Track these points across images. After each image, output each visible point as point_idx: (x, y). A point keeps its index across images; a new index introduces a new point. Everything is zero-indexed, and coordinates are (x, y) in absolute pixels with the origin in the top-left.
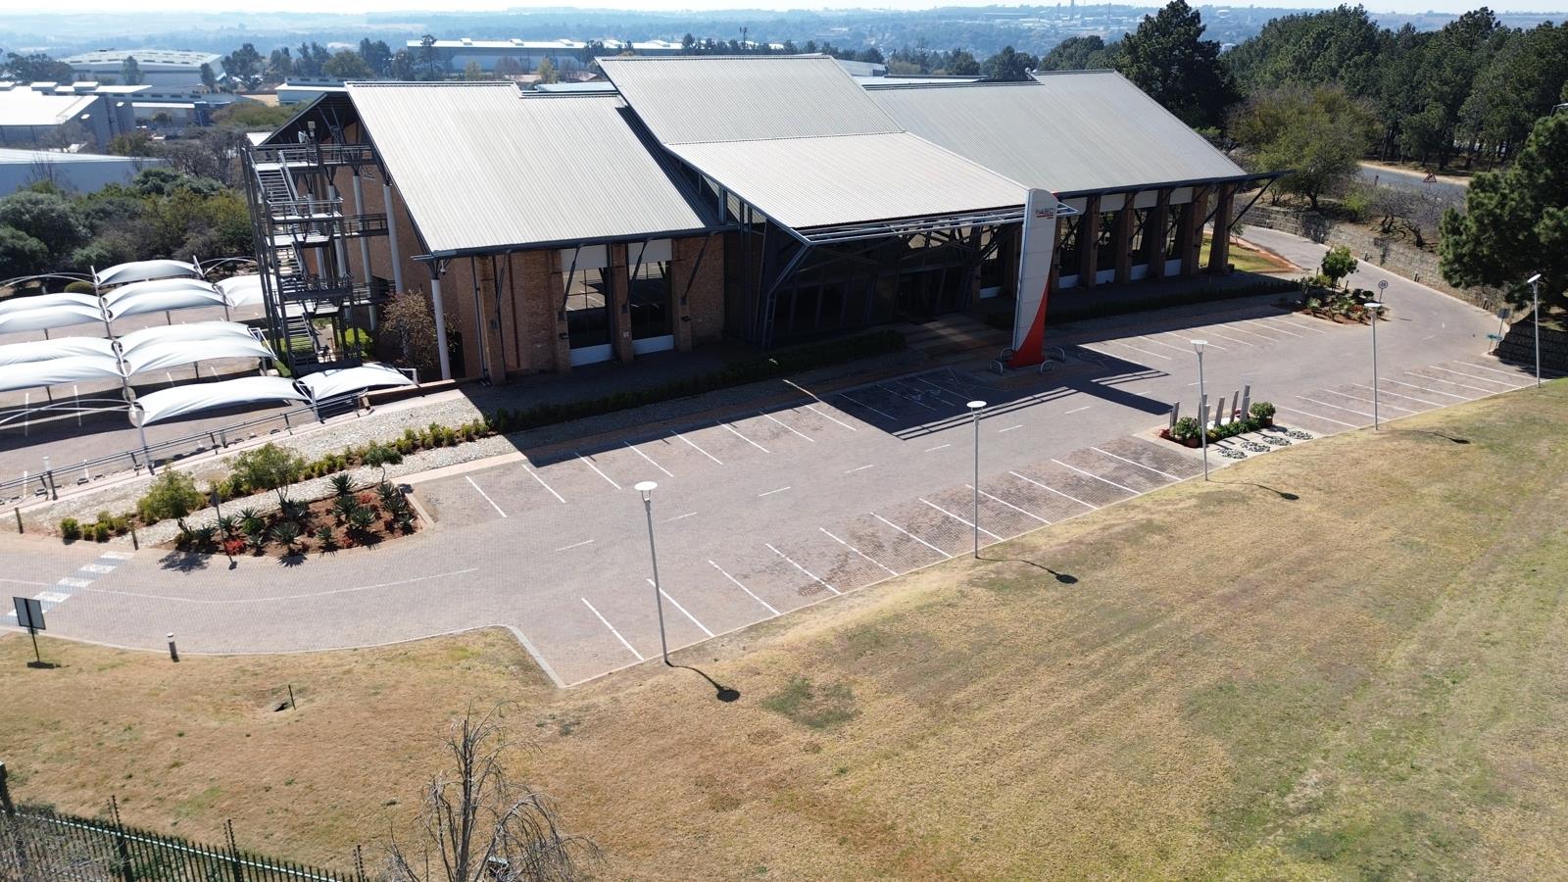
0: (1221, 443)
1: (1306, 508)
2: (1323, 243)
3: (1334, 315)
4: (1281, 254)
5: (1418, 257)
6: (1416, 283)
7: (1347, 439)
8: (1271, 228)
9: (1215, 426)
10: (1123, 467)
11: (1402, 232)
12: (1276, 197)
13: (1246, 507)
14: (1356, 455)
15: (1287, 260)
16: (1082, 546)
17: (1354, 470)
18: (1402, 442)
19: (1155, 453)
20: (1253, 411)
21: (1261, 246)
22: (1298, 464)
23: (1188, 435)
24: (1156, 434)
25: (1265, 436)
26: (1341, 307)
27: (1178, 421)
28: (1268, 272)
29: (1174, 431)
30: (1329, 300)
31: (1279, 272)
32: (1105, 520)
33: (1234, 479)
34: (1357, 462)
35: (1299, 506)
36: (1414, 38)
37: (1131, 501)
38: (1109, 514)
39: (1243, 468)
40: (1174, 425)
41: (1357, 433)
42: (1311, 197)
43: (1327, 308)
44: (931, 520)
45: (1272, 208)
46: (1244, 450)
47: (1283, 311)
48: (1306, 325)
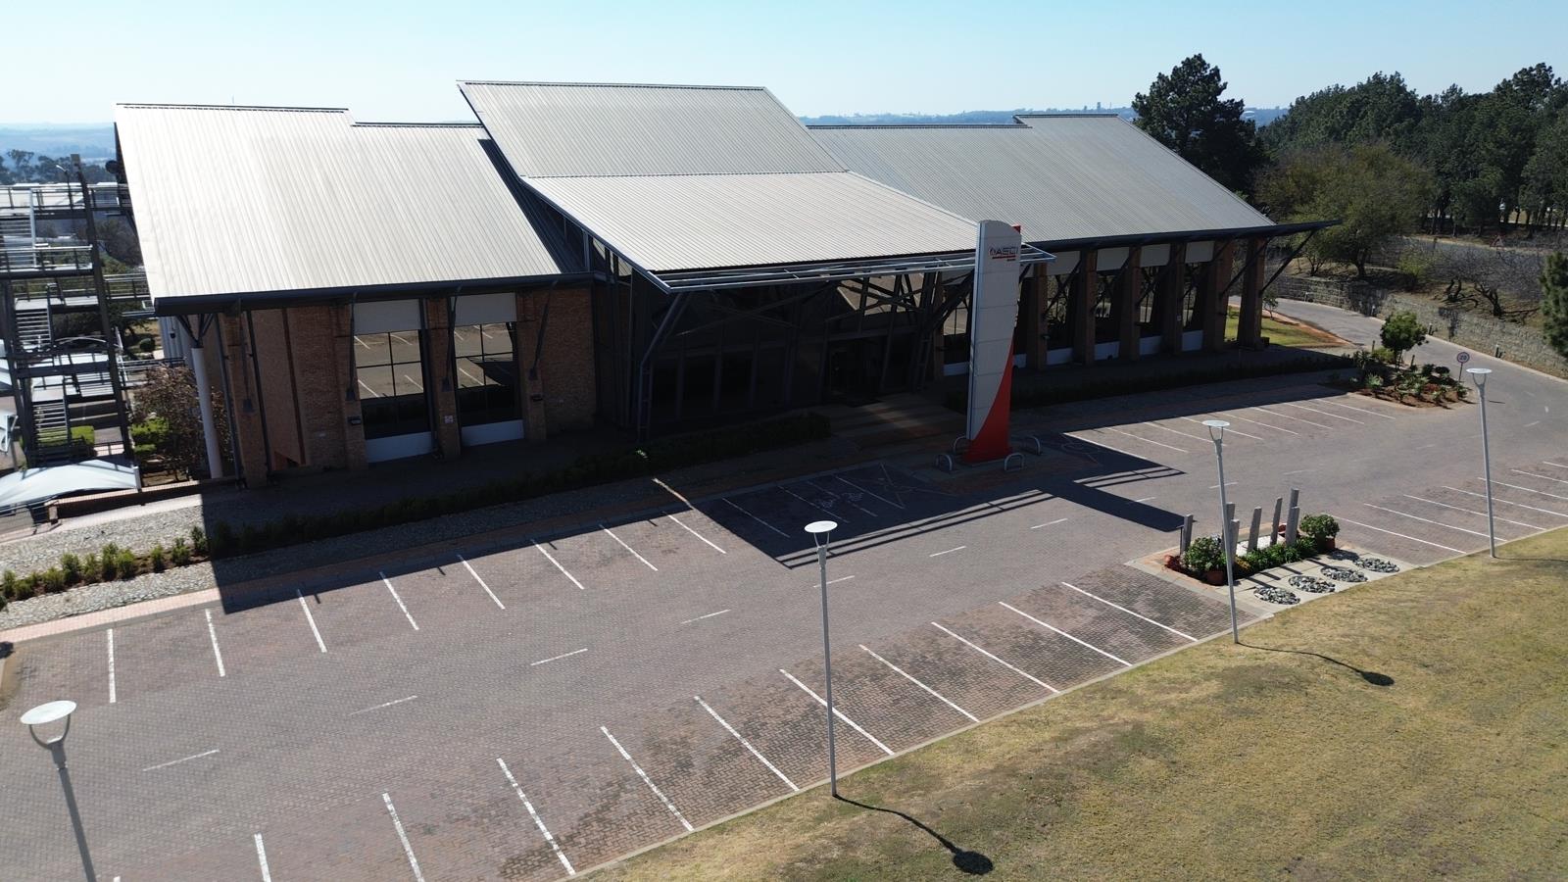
0: (1259, 577)
1: (1407, 701)
2: (1374, 316)
3: (1402, 396)
4: (1325, 328)
5: (1497, 328)
6: (1499, 360)
7: (1453, 573)
8: (1311, 301)
9: (1249, 550)
10: (1108, 615)
11: (1473, 300)
12: (1316, 266)
13: (1303, 699)
14: (1473, 602)
15: (1334, 335)
16: (1014, 782)
17: (1476, 629)
18: (1542, 579)
19: (1156, 593)
20: (1305, 528)
21: (1300, 320)
22: (1382, 617)
23: (1209, 565)
24: (1159, 561)
25: (1326, 567)
26: (1411, 385)
27: (1192, 543)
28: (1311, 347)
29: (1186, 559)
30: (1394, 377)
31: (1326, 347)
32: (1066, 719)
33: (1281, 642)
34: (1477, 615)
35: (1395, 699)
36: (1461, 100)
37: (1111, 680)
38: (1074, 706)
39: (1295, 621)
40: (1186, 550)
41: (1465, 562)
42: (1357, 264)
43: (1392, 388)
44: (787, 712)
45: (1311, 279)
46: (1294, 589)
47: (1333, 390)
48: (1367, 409)
